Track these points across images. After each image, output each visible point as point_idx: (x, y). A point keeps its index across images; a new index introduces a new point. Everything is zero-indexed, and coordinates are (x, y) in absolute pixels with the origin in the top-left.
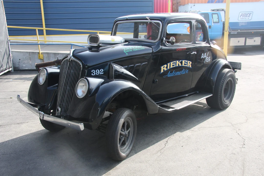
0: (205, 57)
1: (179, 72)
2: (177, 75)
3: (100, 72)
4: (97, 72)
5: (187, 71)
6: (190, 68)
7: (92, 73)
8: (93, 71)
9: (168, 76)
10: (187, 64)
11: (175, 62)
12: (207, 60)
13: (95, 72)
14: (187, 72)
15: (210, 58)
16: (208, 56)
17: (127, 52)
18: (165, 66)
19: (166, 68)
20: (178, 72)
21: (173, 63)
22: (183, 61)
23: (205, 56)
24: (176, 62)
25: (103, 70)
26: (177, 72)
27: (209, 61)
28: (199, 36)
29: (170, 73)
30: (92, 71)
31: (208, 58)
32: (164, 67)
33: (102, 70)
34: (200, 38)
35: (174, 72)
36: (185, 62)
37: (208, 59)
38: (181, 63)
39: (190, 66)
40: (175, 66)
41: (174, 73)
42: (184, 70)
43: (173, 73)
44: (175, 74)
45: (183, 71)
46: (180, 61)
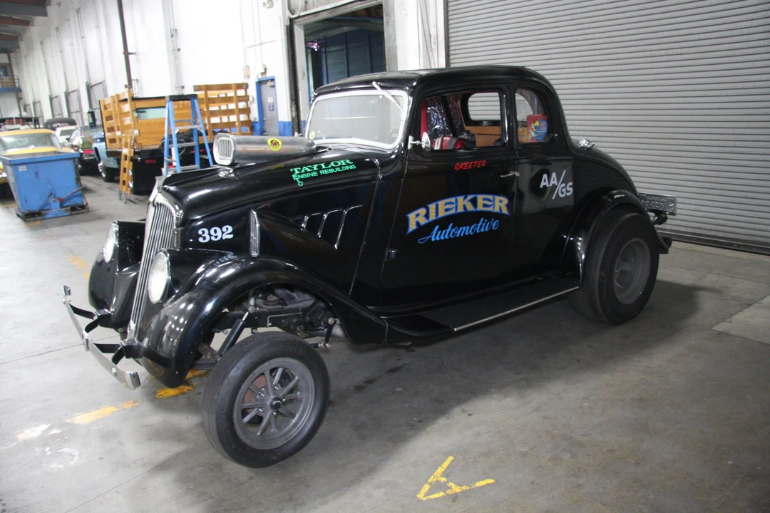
0: (552, 182)
1: (468, 227)
2: (462, 235)
3: (223, 233)
4: (216, 235)
5: (494, 225)
6: (504, 215)
7: (201, 236)
8: (204, 232)
9: (433, 239)
10: (494, 205)
11: (453, 200)
12: (562, 193)
13: (209, 234)
14: (495, 227)
15: (570, 186)
16: (565, 181)
17: (301, 180)
18: (422, 211)
19: (424, 218)
20: (464, 228)
21: (446, 204)
22: (480, 198)
23: (555, 182)
24: (456, 201)
25: (230, 229)
26: (461, 228)
27: (568, 194)
28: (533, 126)
29: (440, 232)
30: (200, 232)
31: (565, 187)
32: (417, 215)
33: (227, 229)
34: (535, 133)
35: (452, 228)
36: (484, 199)
37: (563, 188)
38: (474, 202)
39: (505, 211)
40: (453, 212)
41: (450, 232)
42: (483, 222)
43: (448, 231)
44: (454, 234)
45: (479, 225)
46: (470, 197)
